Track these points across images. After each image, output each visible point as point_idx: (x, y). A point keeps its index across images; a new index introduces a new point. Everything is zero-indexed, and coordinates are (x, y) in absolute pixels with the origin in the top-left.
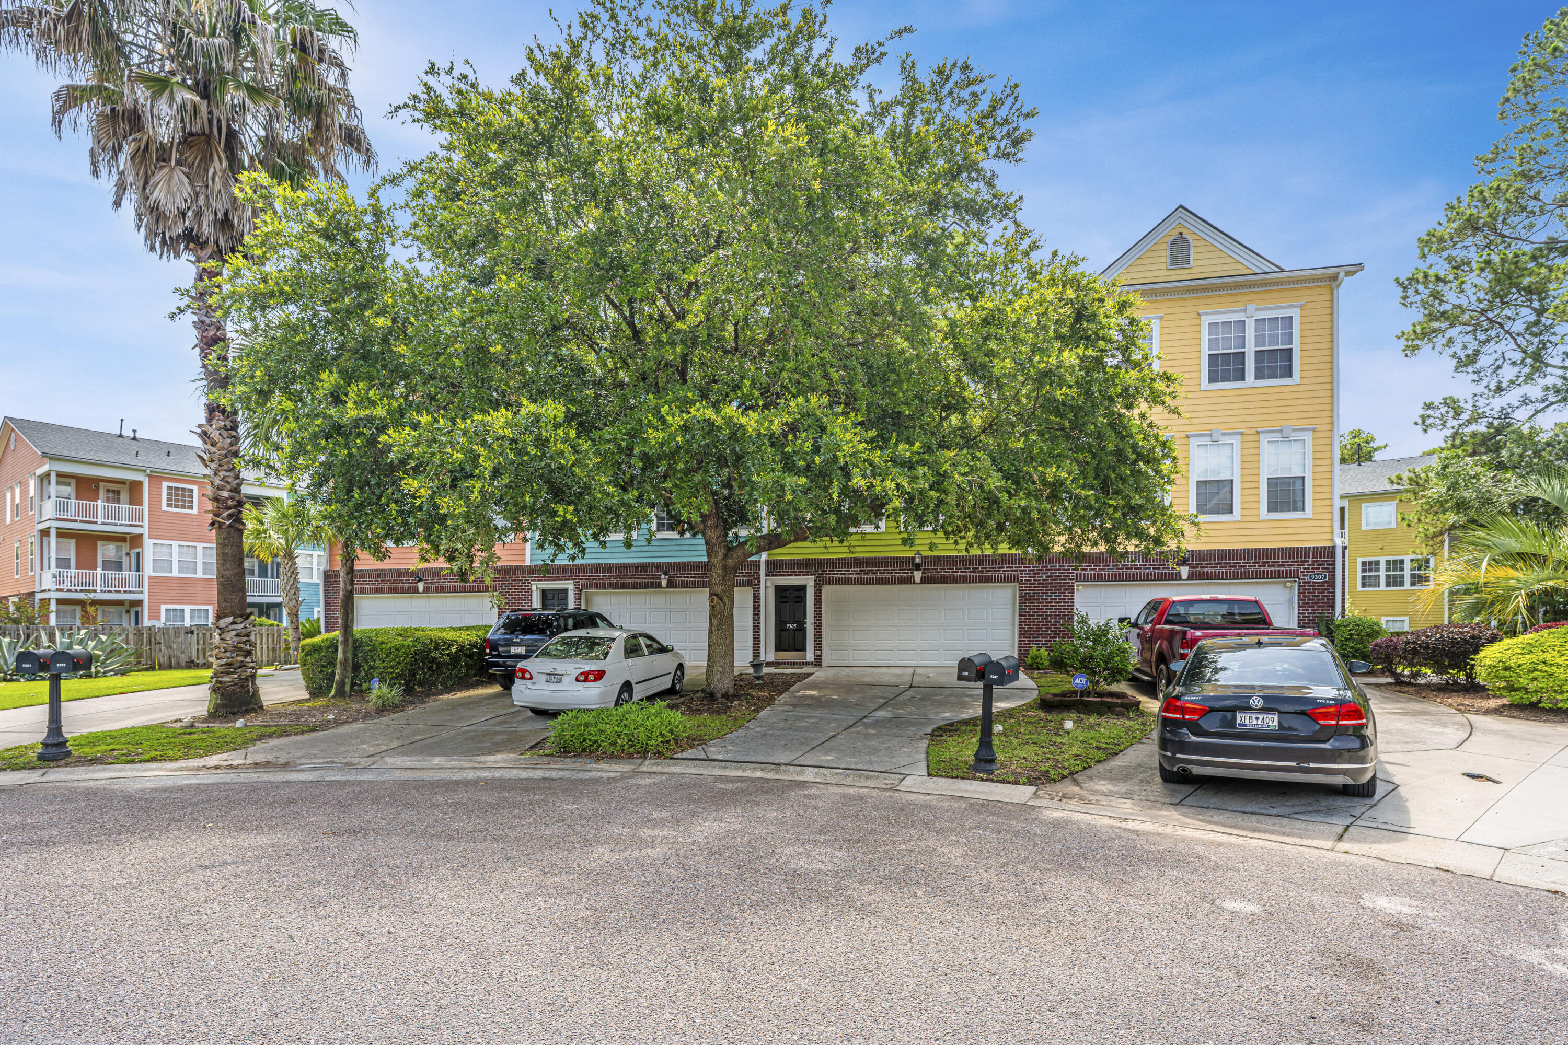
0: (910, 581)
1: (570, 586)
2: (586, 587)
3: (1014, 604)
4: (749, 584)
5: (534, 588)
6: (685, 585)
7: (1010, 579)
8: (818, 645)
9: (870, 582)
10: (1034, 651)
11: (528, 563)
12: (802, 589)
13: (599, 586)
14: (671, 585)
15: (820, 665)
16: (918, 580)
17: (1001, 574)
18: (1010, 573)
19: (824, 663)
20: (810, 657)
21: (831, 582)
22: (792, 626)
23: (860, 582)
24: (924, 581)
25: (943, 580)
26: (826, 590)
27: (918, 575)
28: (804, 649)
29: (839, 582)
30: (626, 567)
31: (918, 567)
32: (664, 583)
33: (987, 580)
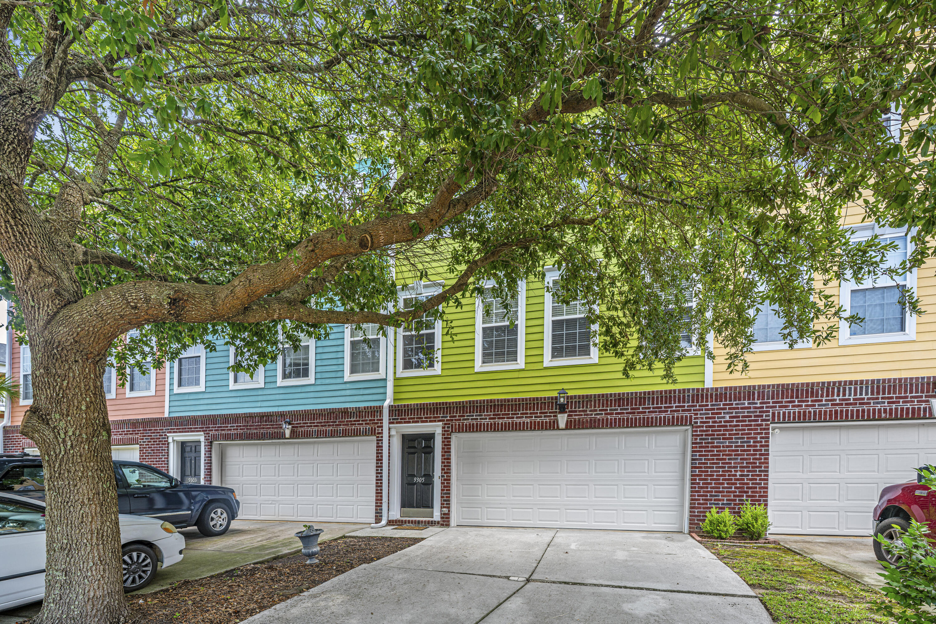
0: (553, 426)
1: (201, 437)
2: (215, 438)
3: (684, 454)
4: (373, 432)
5: (170, 440)
6: (307, 435)
7: (680, 422)
8: (446, 501)
9: (506, 428)
10: (713, 514)
11: (166, 415)
12: (430, 437)
13: (227, 437)
14: (294, 434)
15: (448, 525)
16: (562, 425)
17: (669, 415)
18: (680, 414)
19: (453, 521)
20: (437, 516)
21: (461, 430)
22: (420, 480)
23: (494, 428)
24: (570, 426)
25: (594, 424)
26: (455, 439)
27: (562, 419)
28: (430, 506)
29: (471, 429)
30: (251, 416)
31: (562, 409)
32: (288, 433)
33: (648, 423)
